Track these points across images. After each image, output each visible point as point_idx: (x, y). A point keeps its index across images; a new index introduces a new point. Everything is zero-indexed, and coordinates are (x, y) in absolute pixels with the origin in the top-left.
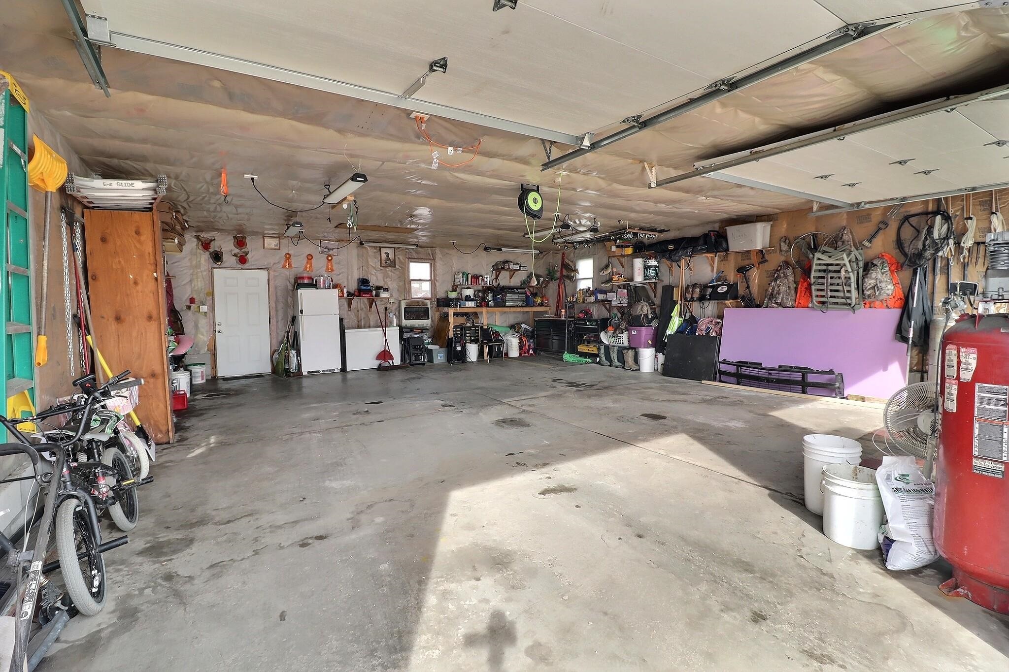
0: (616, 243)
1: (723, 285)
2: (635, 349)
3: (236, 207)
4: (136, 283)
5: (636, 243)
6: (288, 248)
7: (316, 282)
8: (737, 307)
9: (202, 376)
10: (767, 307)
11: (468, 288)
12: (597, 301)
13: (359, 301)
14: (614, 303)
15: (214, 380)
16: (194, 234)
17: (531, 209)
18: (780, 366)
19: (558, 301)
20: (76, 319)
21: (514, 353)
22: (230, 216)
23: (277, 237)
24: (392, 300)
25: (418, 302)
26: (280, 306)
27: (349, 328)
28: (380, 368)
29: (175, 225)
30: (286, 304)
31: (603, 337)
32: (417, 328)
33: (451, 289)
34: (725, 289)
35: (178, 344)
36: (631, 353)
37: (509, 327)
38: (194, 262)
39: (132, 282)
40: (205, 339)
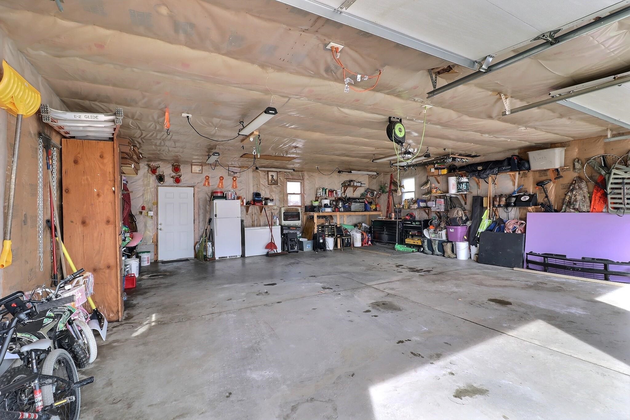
0: (434, 166)
1: (524, 195)
2: (452, 242)
3: (175, 142)
4: (98, 195)
5: (450, 166)
6: (207, 171)
7: (226, 195)
8: (536, 212)
9: (148, 261)
10: (565, 212)
11: (326, 199)
12: (419, 207)
13: (253, 208)
14: (433, 209)
15: (155, 263)
16: (146, 163)
17: (397, 137)
18: (583, 258)
19: (388, 208)
20: (49, 224)
21: (358, 244)
22: (170, 149)
23: (200, 165)
24: (275, 208)
25: (293, 209)
26: (201, 211)
27: (247, 227)
28: (268, 255)
29: (133, 155)
30: (206, 211)
31: (425, 232)
32: (292, 227)
33: (314, 199)
34: (527, 198)
35: (132, 238)
36: (449, 245)
37: (353, 225)
38: (146, 182)
39: (96, 194)
40: (151, 234)
